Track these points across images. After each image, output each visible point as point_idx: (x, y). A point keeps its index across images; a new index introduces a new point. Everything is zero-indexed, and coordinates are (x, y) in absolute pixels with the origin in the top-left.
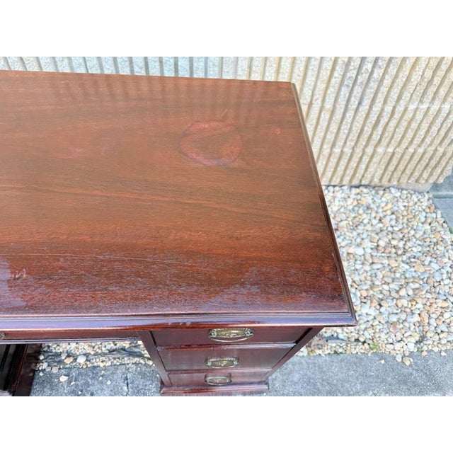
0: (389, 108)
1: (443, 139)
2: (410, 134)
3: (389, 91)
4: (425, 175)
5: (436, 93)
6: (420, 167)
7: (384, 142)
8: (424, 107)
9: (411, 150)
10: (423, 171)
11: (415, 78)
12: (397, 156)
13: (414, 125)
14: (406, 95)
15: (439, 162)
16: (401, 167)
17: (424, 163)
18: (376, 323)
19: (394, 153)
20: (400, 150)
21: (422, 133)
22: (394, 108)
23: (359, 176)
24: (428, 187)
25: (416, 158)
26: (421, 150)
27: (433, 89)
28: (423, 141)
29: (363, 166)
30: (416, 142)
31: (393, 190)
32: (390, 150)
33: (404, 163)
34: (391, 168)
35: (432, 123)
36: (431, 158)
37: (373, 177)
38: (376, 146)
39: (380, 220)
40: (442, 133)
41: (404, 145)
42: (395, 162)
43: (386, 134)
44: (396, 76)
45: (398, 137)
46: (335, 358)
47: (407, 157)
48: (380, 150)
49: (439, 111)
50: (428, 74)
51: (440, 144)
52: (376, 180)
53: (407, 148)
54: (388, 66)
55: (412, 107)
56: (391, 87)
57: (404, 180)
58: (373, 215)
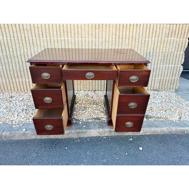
0: (156, 66)
1: (173, 75)
2: (163, 73)
3: (154, 62)
4: (172, 86)
5: (166, 62)
6: (169, 84)
7: (157, 76)
8: (164, 66)
9: (165, 78)
10: (170, 85)
11: (160, 59)
12: (162, 80)
13: (163, 71)
14: (159, 63)
15: (174, 82)
16: (164, 84)
17: (170, 82)
18: (166, 114)
19: (160, 79)
20: (162, 78)
21: (166, 73)
22: (157, 66)
23: (152, 86)
24: (174, 91)
25: (167, 81)
26: (168, 78)
27: (165, 61)
28: (167, 75)
29: (153, 83)
30: (166, 75)
31: (164, 91)
32: (159, 78)
33: (164, 82)
34: (161, 84)
35: (168, 70)
36: (171, 81)
37: (157, 87)
38: (155, 77)
39: (161, 97)
40: (172, 73)
41: (163, 77)
42: (161, 82)
43: (157, 74)
44: (155, 59)
45: (160, 74)
46: (155, 121)
47: (164, 80)
48: (156, 78)
49: (169, 67)
50: (163, 58)
51: (172, 76)
52: (158, 88)
53: (164, 78)
54: (153, 56)
55: (161, 66)
56: (155, 61)
57: (166, 88)
58: (159, 96)
